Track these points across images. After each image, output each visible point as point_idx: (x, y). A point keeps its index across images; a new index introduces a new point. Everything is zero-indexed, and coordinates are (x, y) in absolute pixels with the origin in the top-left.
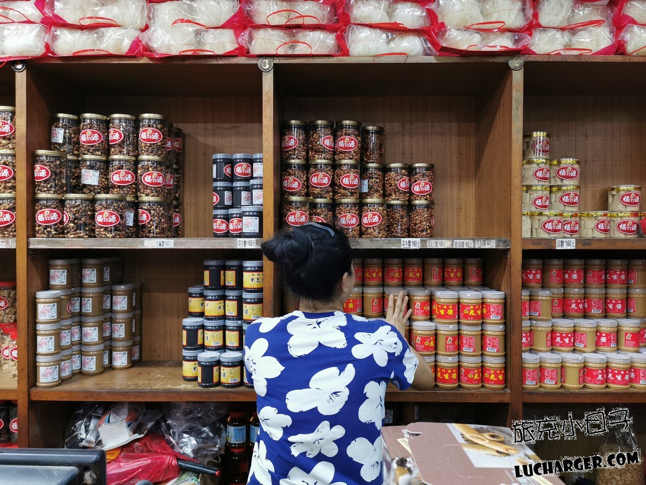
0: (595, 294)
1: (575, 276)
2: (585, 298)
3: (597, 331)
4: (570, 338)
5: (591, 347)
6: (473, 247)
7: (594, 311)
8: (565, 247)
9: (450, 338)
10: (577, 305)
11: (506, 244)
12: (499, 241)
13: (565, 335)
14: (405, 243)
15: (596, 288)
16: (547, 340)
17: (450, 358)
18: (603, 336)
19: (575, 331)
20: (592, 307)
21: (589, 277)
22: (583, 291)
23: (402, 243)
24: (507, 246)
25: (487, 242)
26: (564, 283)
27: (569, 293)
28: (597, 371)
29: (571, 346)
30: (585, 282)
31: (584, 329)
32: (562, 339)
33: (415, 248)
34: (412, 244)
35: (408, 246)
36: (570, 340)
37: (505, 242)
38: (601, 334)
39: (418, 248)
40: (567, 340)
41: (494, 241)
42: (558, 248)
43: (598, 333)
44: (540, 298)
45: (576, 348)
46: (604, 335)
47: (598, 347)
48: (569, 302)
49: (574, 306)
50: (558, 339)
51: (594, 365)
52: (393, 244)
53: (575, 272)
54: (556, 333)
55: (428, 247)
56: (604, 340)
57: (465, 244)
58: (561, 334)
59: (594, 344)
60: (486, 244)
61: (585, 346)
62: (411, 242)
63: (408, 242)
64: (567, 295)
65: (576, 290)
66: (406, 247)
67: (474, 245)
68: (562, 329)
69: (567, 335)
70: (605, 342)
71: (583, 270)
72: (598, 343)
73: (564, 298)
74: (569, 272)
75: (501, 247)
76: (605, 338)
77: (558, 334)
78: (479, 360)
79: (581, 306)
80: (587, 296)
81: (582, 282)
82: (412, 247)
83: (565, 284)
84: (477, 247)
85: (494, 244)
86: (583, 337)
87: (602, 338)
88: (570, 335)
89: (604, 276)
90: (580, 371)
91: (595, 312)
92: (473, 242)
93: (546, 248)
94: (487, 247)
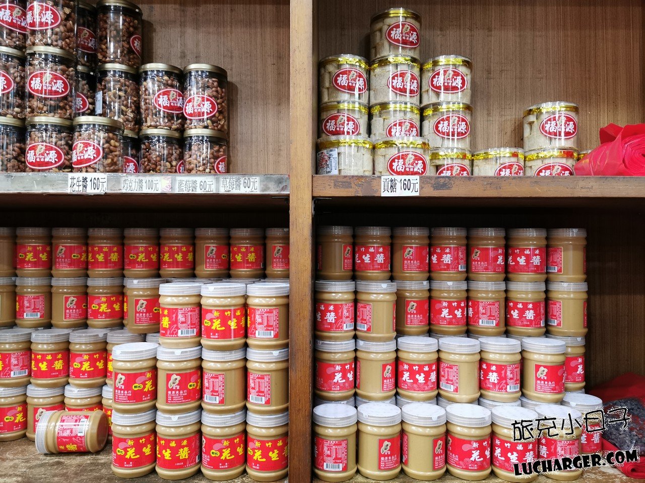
0: (487, 292)
1: (447, 259)
2: (468, 299)
3: (481, 361)
4: (427, 375)
5: (468, 389)
6: (214, 192)
7: (484, 323)
8: (400, 192)
9: (174, 377)
10: (451, 312)
11: (281, 186)
12: (267, 177)
13: (417, 367)
14: (75, 181)
15: (489, 280)
16: (384, 378)
17: (175, 418)
18: (493, 371)
19: (439, 361)
20: (481, 316)
21: (475, 261)
22: (464, 286)
23: (70, 181)
24: (283, 189)
25: (242, 180)
26: (430, 271)
27: (440, 290)
28: (469, 442)
29: (432, 389)
30: (468, 269)
31: (457, 357)
32: (412, 376)
33: (96, 192)
34: (89, 183)
35: (81, 188)
36: (427, 378)
37: (279, 181)
38: (489, 366)
39: (102, 192)
40: (421, 378)
41: (258, 179)
42: (384, 194)
43: (482, 365)
44: (373, 297)
45: (442, 392)
46: (494, 368)
47: (483, 392)
48: (437, 306)
49: (445, 313)
50: (406, 376)
51: (466, 431)
52: (52, 183)
53: (448, 250)
54: (402, 364)
55: (124, 191)
56: (493, 377)
57: (198, 185)
58: (411, 366)
59: (475, 383)
60: (242, 186)
61: (456, 390)
62: (88, 180)
63: (81, 179)
64: (434, 294)
65: (450, 283)
66: (78, 190)
67: (218, 188)
68: (415, 356)
69: (421, 367)
70: (496, 382)
71: (464, 248)
72: (482, 385)
73: (430, 298)
74: (438, 250)
75: (273, 190)
76: (495, 374)
77: (406, 367)
78: (237, 418)
79: (458, 313)
80: (472, 294)
81: (460, 269)
82: (90, 191)
83: (430, 273)
84: (222, 191)
85: (257, 185)
86: (452, 372)
87: (491, 374)
88: (426, 369)
89: (500, 258)
90: (435, 442)
91: (485, 325)
92: (214, 182)
93: (360, 194)
94: (243, 190)
